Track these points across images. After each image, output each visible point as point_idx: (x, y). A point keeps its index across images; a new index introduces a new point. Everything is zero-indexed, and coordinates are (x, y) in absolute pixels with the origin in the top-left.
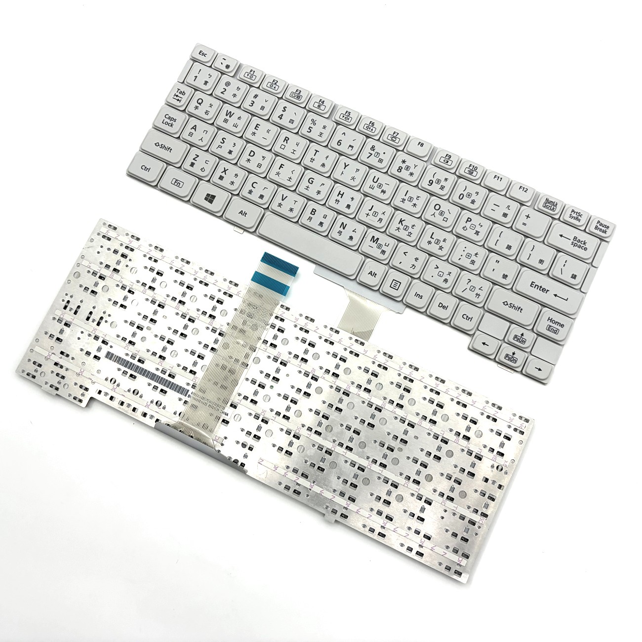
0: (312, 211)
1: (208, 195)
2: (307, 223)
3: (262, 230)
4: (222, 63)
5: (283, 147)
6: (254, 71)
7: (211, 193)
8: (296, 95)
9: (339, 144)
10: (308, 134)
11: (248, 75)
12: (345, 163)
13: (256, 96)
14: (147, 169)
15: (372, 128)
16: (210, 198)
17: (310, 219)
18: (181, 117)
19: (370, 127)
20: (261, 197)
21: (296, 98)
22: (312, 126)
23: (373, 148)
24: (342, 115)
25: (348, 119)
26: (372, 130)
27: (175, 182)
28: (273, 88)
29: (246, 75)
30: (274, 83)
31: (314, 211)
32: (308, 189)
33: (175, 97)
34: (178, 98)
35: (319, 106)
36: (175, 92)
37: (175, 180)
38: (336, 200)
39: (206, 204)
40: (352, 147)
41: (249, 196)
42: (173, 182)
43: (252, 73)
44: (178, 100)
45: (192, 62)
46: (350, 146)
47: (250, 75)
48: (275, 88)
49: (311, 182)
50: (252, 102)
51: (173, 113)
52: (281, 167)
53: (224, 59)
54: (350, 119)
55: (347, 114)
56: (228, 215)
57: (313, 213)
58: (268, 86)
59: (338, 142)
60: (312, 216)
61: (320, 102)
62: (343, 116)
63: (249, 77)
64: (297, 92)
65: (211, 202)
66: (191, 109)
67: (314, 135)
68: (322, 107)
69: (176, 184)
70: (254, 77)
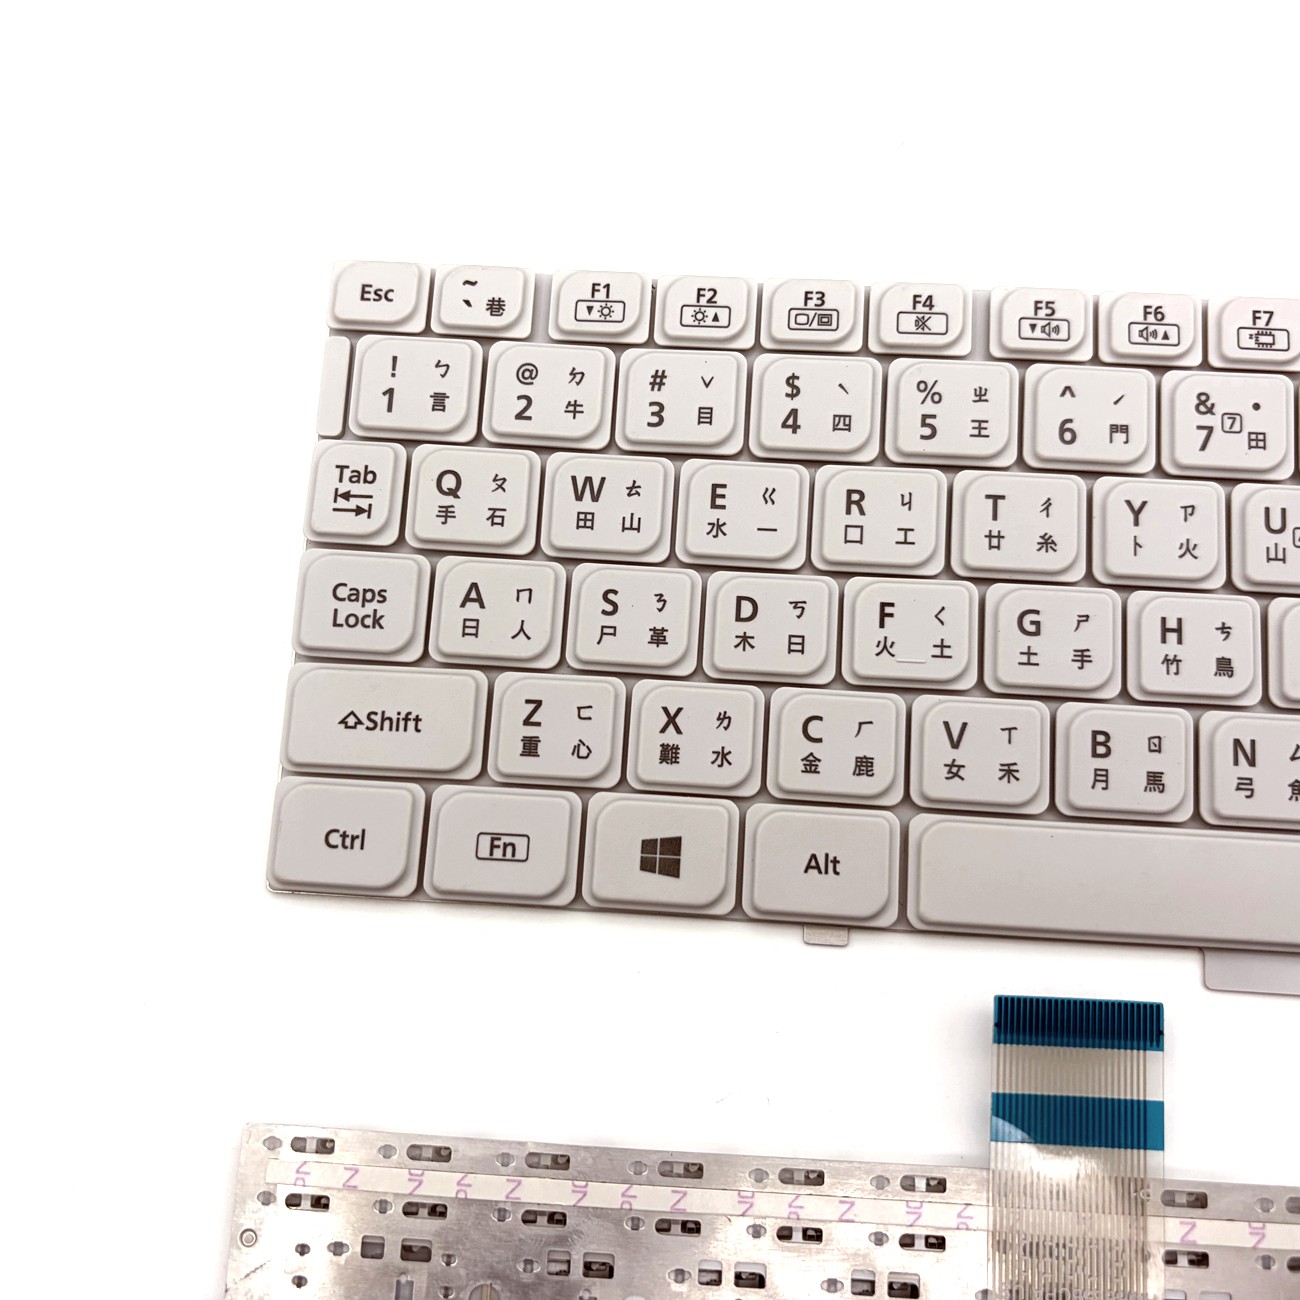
0: (1095, 744)
1: (648, 845)
2: (1098, 799)
3: (929, 904)
4: (468, 303)
5: (855, 536)
6: (607, 286)
7: (659, 834)
8: (811, 314)
9: (1068, 436)
10: (930, 447)
11: (590, 309)
12: (1129, 503)
13: (658, 380)
14: (352, 841)
15: (1161, 330)
16: (662, 856)
17: (1101, 777)
18: (399, 575)
19: (1152, 328)
20: (864, 766)
21: (815, 325)
22: (930, 408)
23: (1204, 404)
24: (1026, 324)
25: (1057, 329)
26: (1166, 337)
27: (493, 847)
28: (709, 321)
29: (583, 313)
30: (703, 301)
31: (1101, 738)
32: (1033, 659)
33: (342, 503)
34: (353, 503)
35: (921, 323)
36: (330, 481)
37: (486, 841)
38: (1166, 660)
39: (658, 887)
40: (1124, 429)
41: (810, 783)
42: (485, 852)
43: (601, 295)
44: (359, 511)
45: (345, 341)
46: (1114, 429)
47: (597, 306)
48: (716, 318)
49: (1032, 629)
50: (656, 409)
51: (363, 570)
52: (883, 615)
53: (467, 282)
54: (1064, 326)
55: (1042, 313)
56: (764, 894)
57: (1101, 750)
58: (688, 319)
59: (1062, 431)
60: (1101, 763)
61: (920, 308)
62: (1033, 327)
63: (595, 315)
64: (811, 304)
65: (672, 869)
66: (425, 525)
67: (954, 440)
68: (936, 323)
69: (498, 853)
70: (618, 308)
